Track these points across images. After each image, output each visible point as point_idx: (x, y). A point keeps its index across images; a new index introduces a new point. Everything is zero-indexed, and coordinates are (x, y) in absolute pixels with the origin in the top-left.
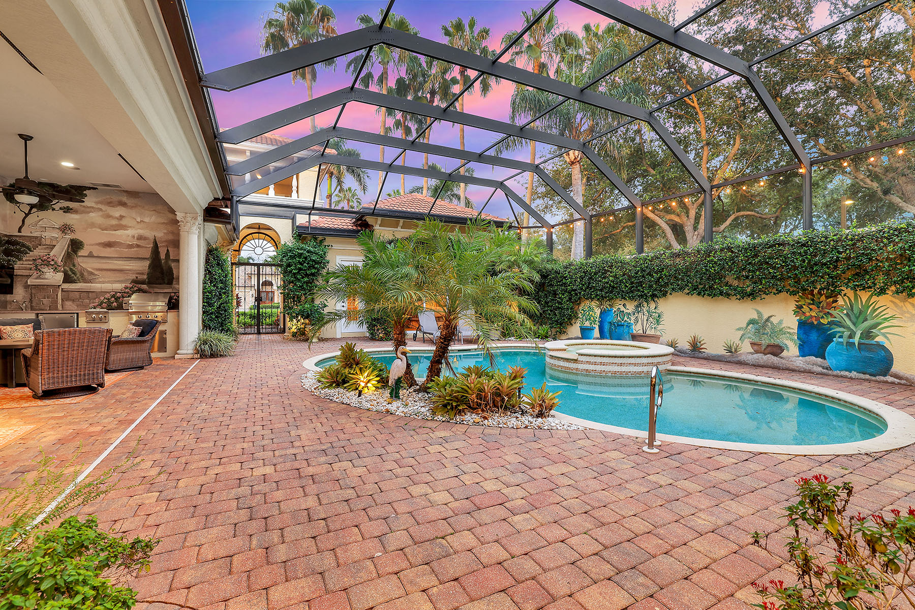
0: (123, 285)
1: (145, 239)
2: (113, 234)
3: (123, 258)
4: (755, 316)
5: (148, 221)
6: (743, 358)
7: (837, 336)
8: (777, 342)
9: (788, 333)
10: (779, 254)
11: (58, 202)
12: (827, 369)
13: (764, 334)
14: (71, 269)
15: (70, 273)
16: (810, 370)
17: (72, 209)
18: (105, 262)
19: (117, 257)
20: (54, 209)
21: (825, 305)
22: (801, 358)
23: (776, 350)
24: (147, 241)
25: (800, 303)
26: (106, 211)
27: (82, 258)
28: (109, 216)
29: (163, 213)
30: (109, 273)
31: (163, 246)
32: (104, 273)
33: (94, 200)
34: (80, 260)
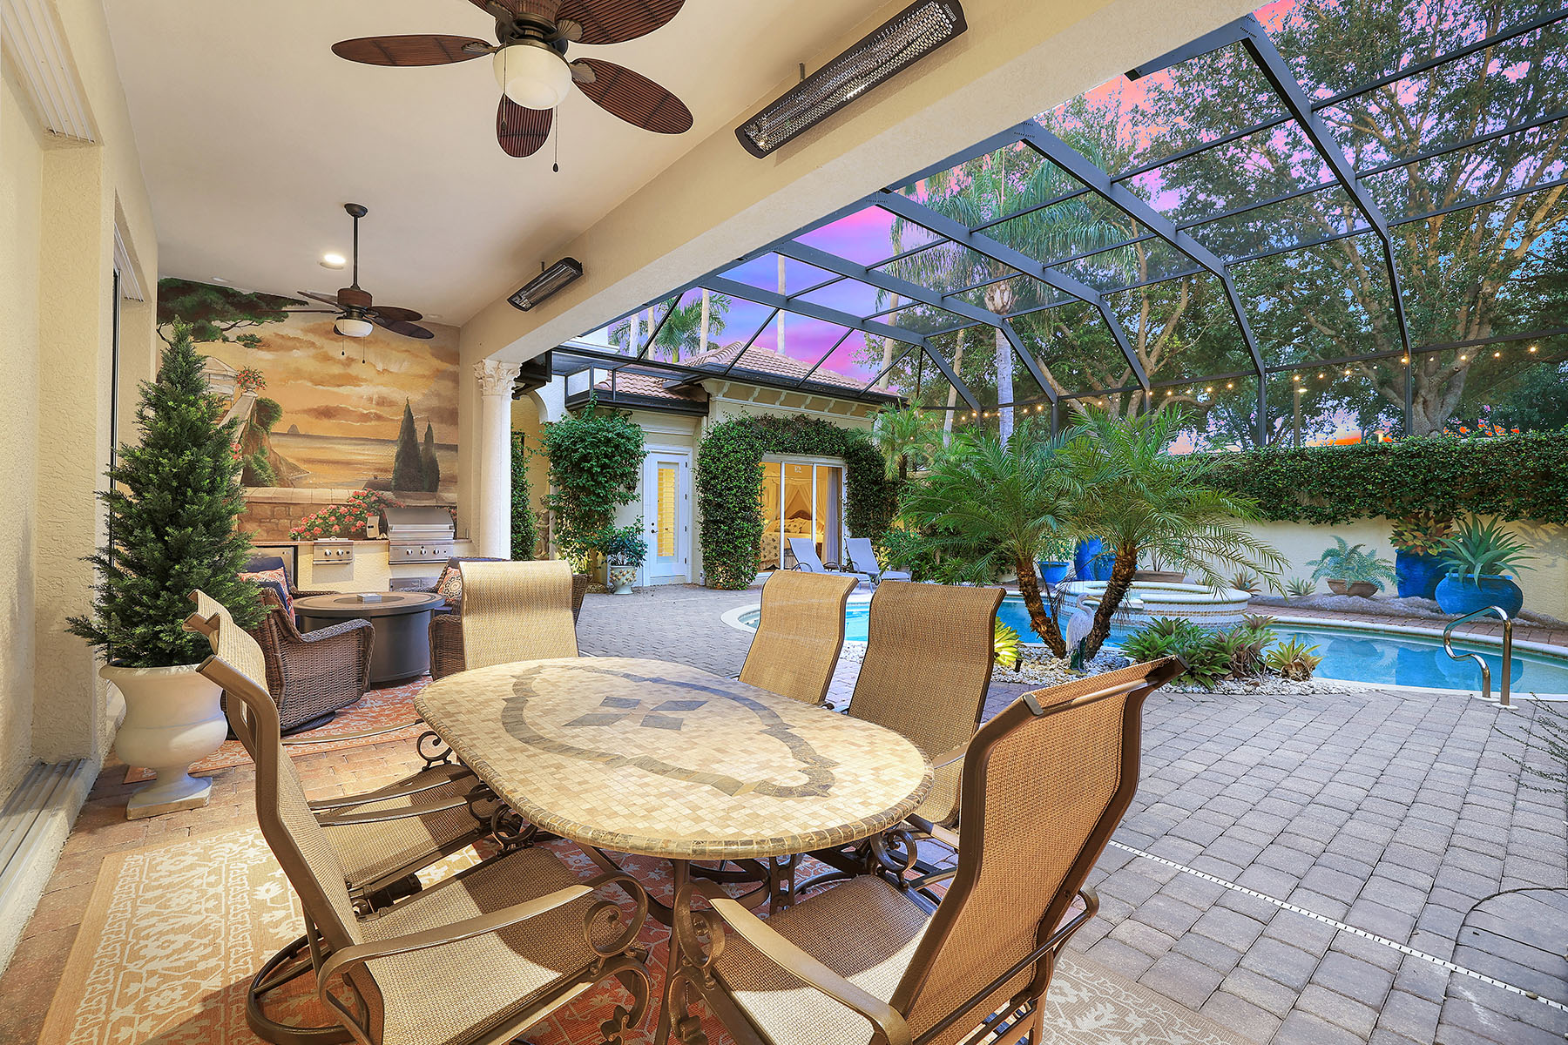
0: (352, 492)
1: (391, 404)
2: (334, 393)
3: (352, 439)
4: (1335, 546)
5: (396, 371)
6: (1317, 601)
7: (1450, 570)
8: (1369, 579)
9: (1383, 567)
10: (1378, 466)
11: (234, 326)
12: (1437, 612)
13: (1348, 569)
14: (256, 459)
15: (255, 466)
16: (1414, 614)
17: (259, 341)
18: (318, 446)
19: (341, 438)
20: (225, 340)
21: (1434, 532)
22: (1401, 599)
23: (1367, 590)
24: (395, 408)
25: (1399, 529)
26: (322, 347)
27: (277, 437)
28: (327, 358)
29: (422, 358)
30: (326, 467)
31: (421, 419)
32: (318, 467)
33: (302, 324)
34: (273, 441)
